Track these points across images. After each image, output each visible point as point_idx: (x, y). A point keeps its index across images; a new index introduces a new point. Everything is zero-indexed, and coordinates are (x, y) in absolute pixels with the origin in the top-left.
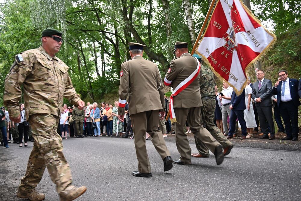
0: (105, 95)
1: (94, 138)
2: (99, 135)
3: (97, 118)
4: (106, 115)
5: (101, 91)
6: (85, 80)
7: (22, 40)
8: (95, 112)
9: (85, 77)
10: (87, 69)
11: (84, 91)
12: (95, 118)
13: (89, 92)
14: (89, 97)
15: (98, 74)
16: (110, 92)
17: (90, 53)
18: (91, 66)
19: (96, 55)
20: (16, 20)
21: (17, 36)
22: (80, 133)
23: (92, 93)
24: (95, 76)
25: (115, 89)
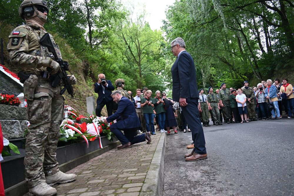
0: (275, 73)
1: (273, 121)
2: (278, 117)
3: (274, 97)
4: (284, 92)
5: (269, 69)
6: (250, 60)
7: (185, 35)
8: (270, 91)
9: (248, 58)
10: (250, 49)
11: (249, 73)
12: (271, 97)
13: (255, 72)
14: (256, 78)
15: (263, 51)
16: (281, 68)
17: (251, 31)
18: (254, 44)
19: (257, 32)
20: (178, 19)
21: (180, 32)
22: (252, 116)
23: (259, 73)
24: (259, 54)
25: (288, 62)
